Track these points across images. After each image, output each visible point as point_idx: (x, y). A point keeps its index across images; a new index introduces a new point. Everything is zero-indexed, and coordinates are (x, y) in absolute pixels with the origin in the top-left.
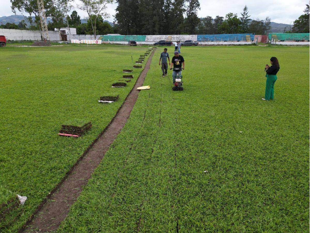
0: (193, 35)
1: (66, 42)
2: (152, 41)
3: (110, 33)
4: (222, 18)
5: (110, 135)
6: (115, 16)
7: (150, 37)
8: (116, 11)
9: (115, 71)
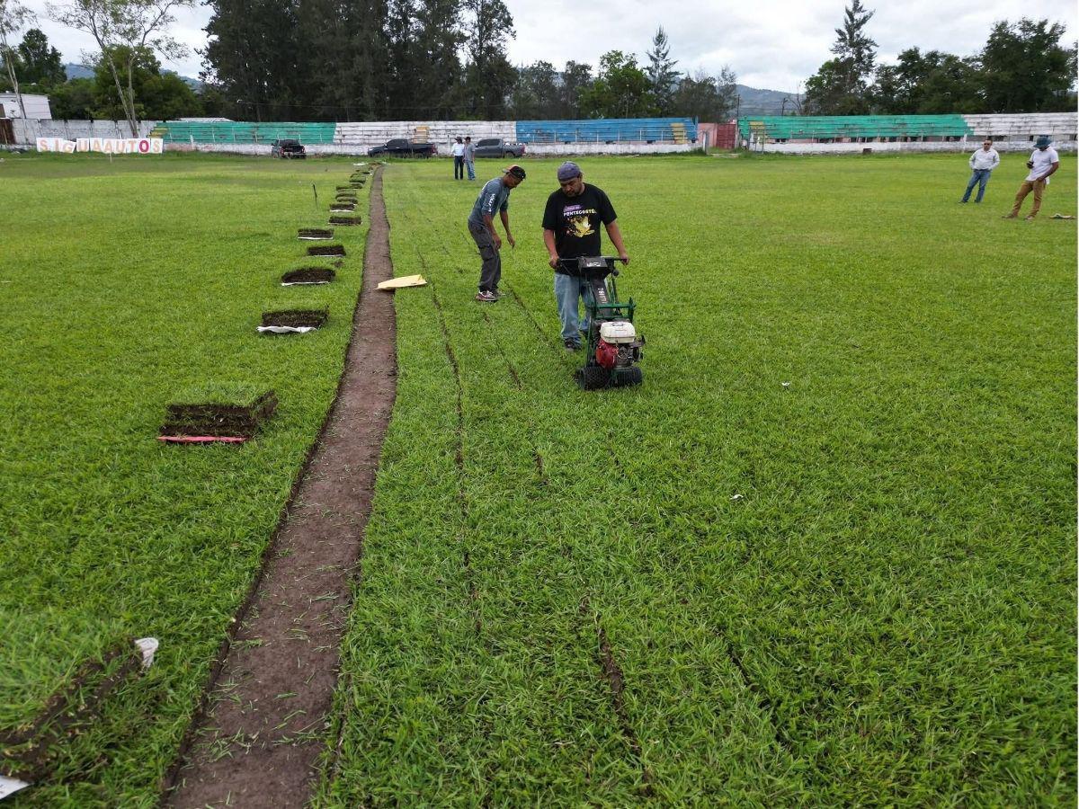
0: (502, 123)
1: (13, 147)
2: (358, 142)
3: (190, 115)
4: (585, 67)
5: (354, 429)
6: (206, 53)
7: (350, 129)
8: (207, 33)
9: (268, 235)
